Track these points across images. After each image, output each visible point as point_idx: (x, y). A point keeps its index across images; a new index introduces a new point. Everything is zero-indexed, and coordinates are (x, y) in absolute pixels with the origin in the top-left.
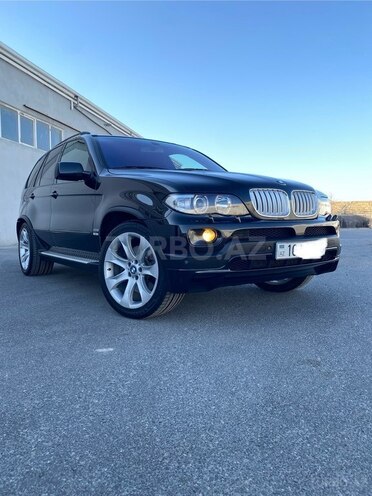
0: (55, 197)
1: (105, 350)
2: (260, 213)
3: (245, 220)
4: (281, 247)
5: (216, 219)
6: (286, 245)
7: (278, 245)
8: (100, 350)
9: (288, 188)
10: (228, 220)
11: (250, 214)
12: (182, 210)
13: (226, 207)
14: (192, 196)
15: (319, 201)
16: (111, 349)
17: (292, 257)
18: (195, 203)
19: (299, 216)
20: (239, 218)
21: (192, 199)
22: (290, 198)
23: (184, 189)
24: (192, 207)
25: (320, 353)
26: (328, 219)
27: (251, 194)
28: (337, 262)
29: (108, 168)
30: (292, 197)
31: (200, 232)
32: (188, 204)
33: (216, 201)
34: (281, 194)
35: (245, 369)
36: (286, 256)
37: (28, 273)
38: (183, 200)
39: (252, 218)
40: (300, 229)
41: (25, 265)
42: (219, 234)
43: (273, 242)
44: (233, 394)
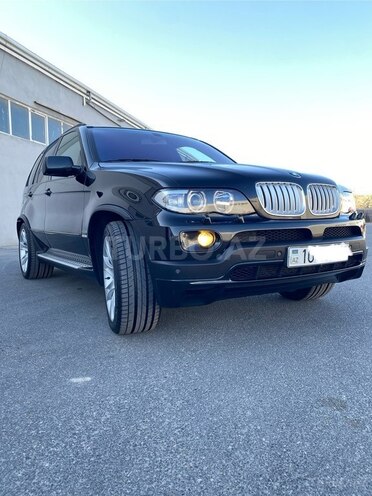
0: (49, 194)
1: (80, 380)
2: (268, 211)
3: (249, 220)
4: (294, 252)
5: (214, 220)
6: (300, 250)
7: (291, 250)
8: (74, 380)
9: (303, 181)
10: (230, 220)
11: (256, 212)
12: (174, 209)
13: (228, 204)
14: (186, 192)
15: (341, 196)
16: (89, 379)
17: (307, 264)
18: (189, 200)
19: (316, 214)
20: (242, 218)
21: (186, 195)
22: (306, 194)
23: (177, 183)
24: (185, 204)
25: (346, 389)
26: (351, 218)
27: (258, 189)
28: (363, 268)
29: (99, 161)
30: (308, 191)
31: (193, 235)
32: (181, 201)
33: (215, 197)
34: (295, 188)
35: (249, 413)
36: (301, 263)
37: (27, 276)
38: (175, 197)
39: (259, 218)
40: (317, 230)
41: (25, 267)
42: (218, 237)
43: (284, 246)
44: (228, 455)
